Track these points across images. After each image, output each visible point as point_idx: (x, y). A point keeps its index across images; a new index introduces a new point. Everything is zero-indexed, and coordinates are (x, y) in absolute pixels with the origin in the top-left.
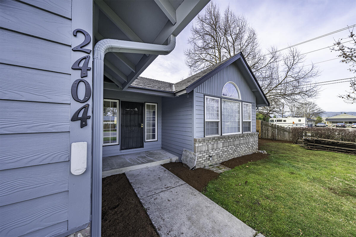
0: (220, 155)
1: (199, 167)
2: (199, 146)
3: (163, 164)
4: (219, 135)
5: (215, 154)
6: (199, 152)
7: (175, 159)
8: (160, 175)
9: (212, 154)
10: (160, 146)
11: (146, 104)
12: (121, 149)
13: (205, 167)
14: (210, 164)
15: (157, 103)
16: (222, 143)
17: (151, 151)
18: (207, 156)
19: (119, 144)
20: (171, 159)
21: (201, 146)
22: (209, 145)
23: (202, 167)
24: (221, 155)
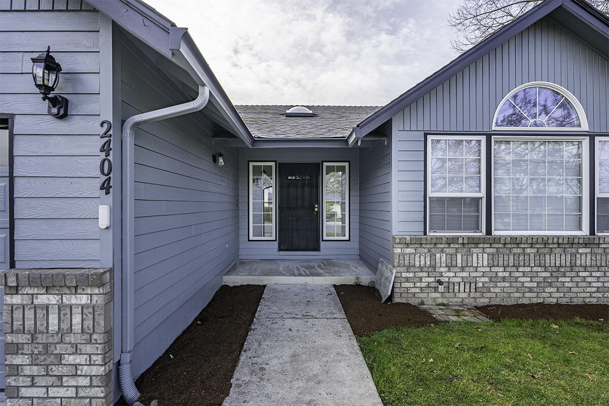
0: (480, 285)
1: (403, 301)
2: (404, 255)
3: (338, 284)
4: (481, 234)
5: (459, 280)
6: (404, 266)
7: (366, 278)
8: (314, 299)
9: (449, 278)
10: (357, 252)
11: (325, 164)
12: (280, 249)
13: (422, 303)
14: (440, 301)
15: (349, 162)
16: (488, 254)
17: (335, 261)
18: (432, 279)
19: (276, 240)
20: (358, 278)
21: (410, 254)
22: (438, 256)
23: (414, 302)
24: (484, 286)
